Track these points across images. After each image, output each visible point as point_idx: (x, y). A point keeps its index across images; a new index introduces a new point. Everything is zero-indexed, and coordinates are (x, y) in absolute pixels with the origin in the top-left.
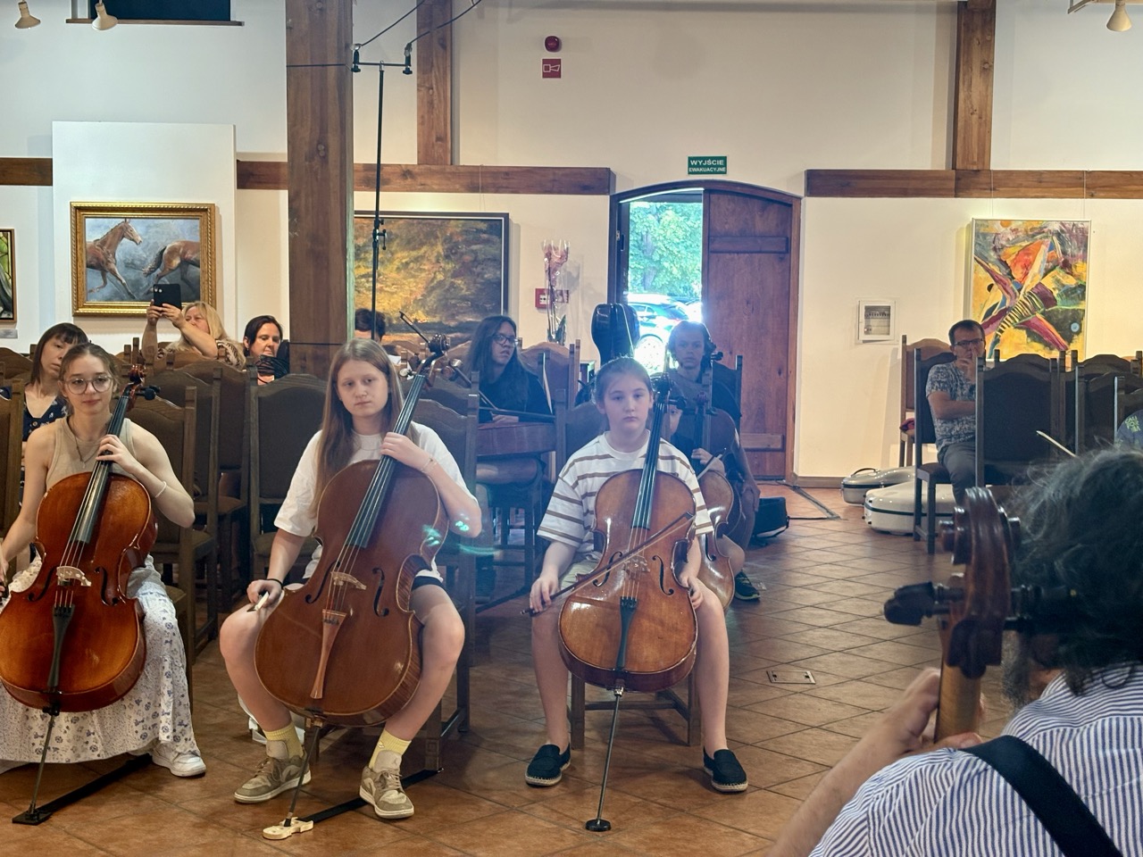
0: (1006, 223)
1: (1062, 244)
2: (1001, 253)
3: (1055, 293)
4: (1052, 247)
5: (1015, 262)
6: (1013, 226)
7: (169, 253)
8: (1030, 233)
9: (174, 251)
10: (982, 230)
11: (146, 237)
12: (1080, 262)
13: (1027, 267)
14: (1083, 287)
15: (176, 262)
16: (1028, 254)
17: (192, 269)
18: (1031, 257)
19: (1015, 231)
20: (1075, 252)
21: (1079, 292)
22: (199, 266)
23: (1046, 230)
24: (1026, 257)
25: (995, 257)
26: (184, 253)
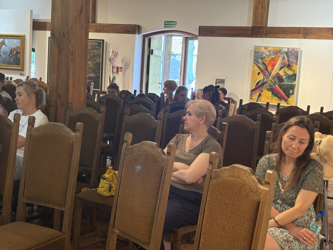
0: (266, 48)
1: (288, 57)
2: (264, 60)
3: (284, 77)
4: (284, 58)
5: (269, 64)
6: (269, 49)
7: (13, 50)
8: (275, 52)
9: (14, 49)
10: (257, 51)
11: (8, 45)
12: (295, 65)
13: (273, 66)
14: (295, 75)
15: (15, 52)
16: (274, 61)
17: (19, 55)
18: (275, 62)
19: (269, 51)
20: (293, 61)
21: (293, 77)
22: (20, 54)
23: (282, 51)
24: (273, 62)
25: (261, 62)
26: (17, 50)
